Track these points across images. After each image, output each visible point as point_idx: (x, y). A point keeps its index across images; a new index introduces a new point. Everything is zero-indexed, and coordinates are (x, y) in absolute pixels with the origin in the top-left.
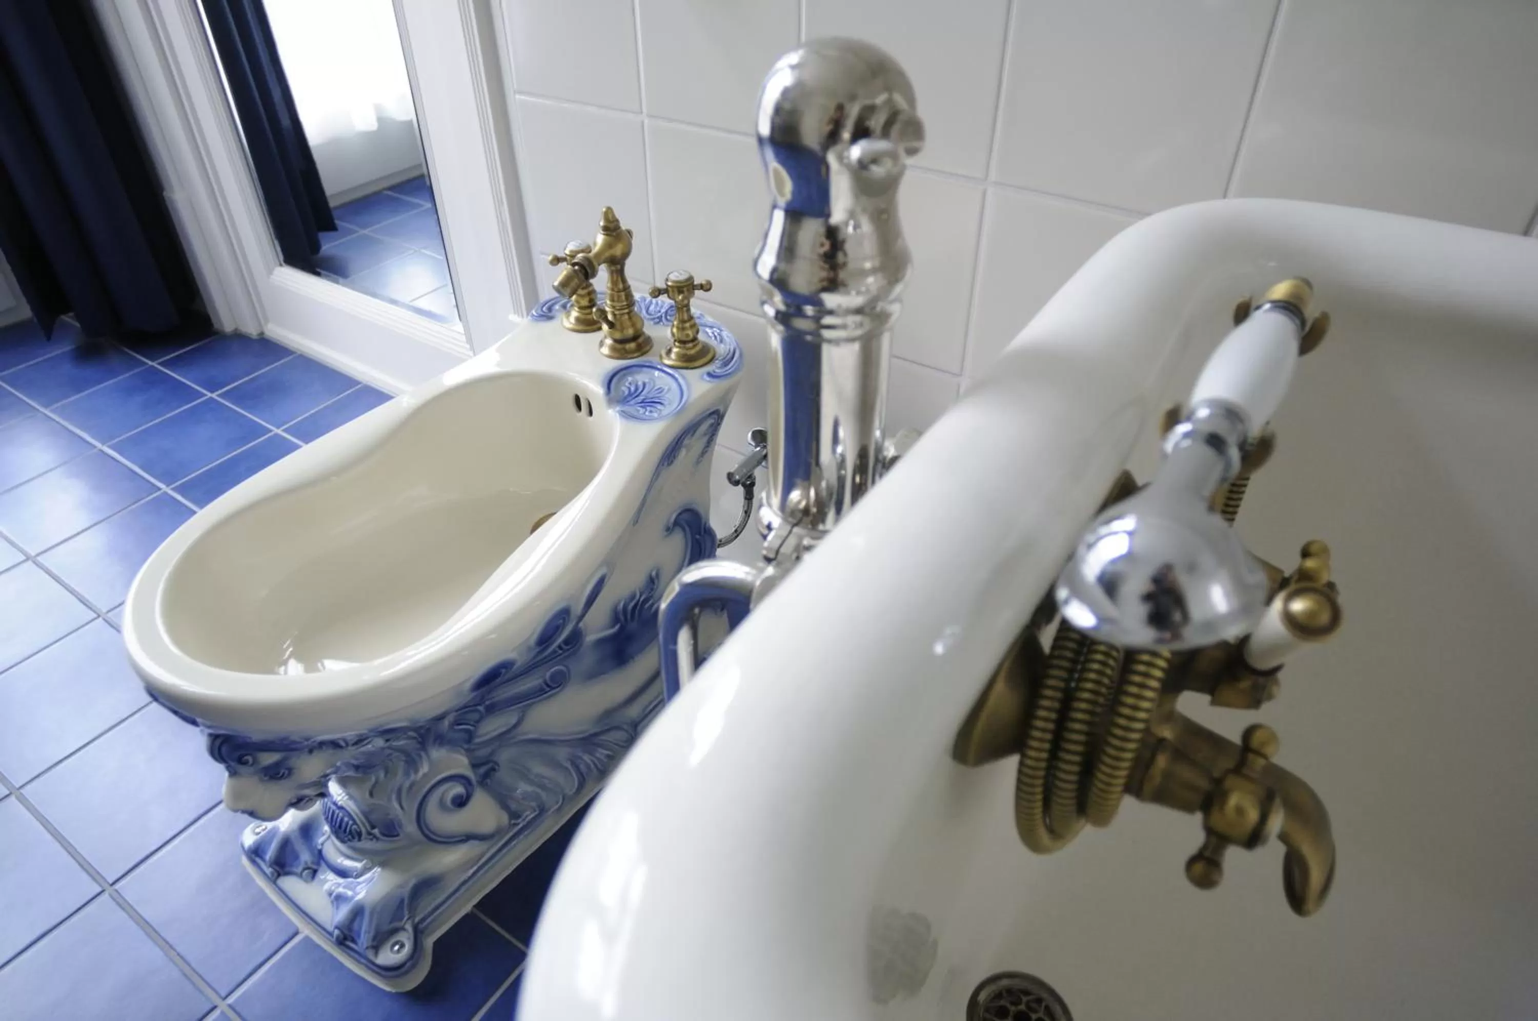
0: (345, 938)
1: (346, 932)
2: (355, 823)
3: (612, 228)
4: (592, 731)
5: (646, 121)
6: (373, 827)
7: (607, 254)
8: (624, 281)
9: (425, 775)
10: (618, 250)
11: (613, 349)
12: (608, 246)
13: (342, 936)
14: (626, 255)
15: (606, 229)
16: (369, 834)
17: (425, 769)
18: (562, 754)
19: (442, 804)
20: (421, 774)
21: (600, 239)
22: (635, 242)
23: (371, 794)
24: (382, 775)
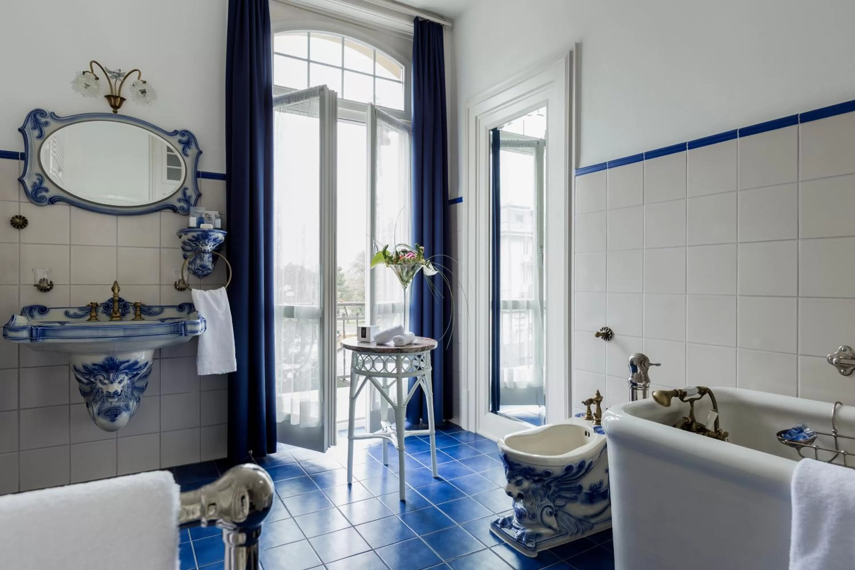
0: (519, 540)
1: (520, 538)
2: (525, 512)
3: (598, 394)
4: (581, 519)
5: (607, 376)
6: (529, 514)
7: (596, 400)
8: (600, 407)
9: (544, 503)
10: (599, 399)
11: (596, 423)
12: (597, 398)
13: (518, 539)
14: (601, 401)
15: (597, 394)
16: (528, 516)
17: (544, 502)
18: (573, 520)
19: (547, 513)
20: (543, 503)
21: (596, 396)
22: (603, 400)
23: (531, 505)
24: (535, 500)
